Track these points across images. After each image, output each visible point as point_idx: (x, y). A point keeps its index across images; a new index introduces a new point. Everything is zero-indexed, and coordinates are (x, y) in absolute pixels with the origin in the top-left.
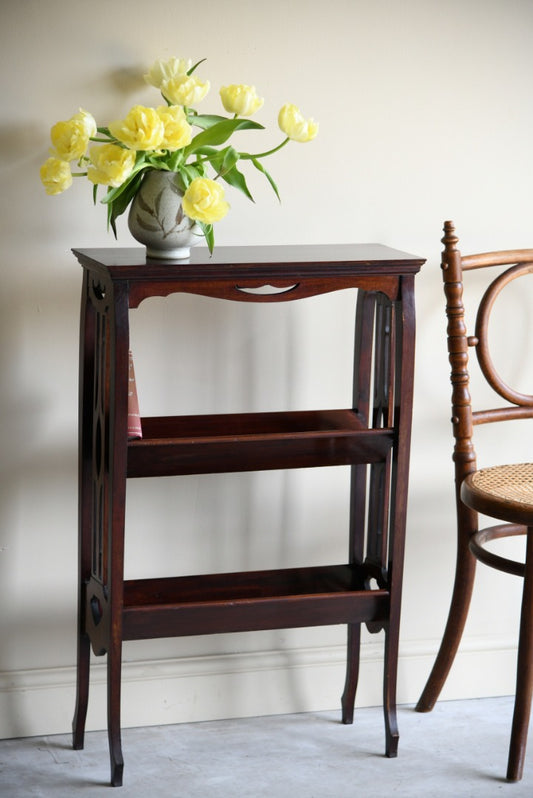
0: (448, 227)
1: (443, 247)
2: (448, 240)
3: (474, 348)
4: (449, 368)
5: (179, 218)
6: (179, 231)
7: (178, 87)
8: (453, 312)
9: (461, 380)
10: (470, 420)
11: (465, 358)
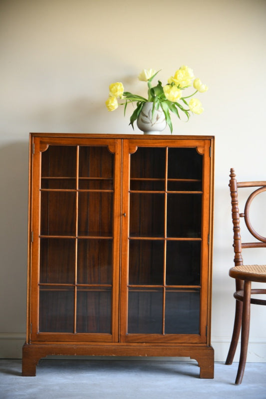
0: (232, 171)
1: (230, 178)
2: (232, 176)
3: (243, 218)
5: (157, 119)
6: (157, 123)
8: (234, 203)
9: (236, 230)
10: (240, 246)
11: (238, 221)
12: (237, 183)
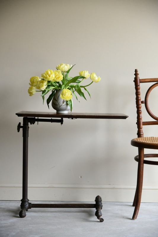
0: (136, 71)
1: (135, 76)
2: (136, 74)
3: (144, 104)
4: (136, 109)
5: (63, 102)
6: (63, 106)
7: (60, 66)
8: (137, 94)
9: (139, 112)
10: (141, 123)
11: (140, 106)
12: (140, 80)
